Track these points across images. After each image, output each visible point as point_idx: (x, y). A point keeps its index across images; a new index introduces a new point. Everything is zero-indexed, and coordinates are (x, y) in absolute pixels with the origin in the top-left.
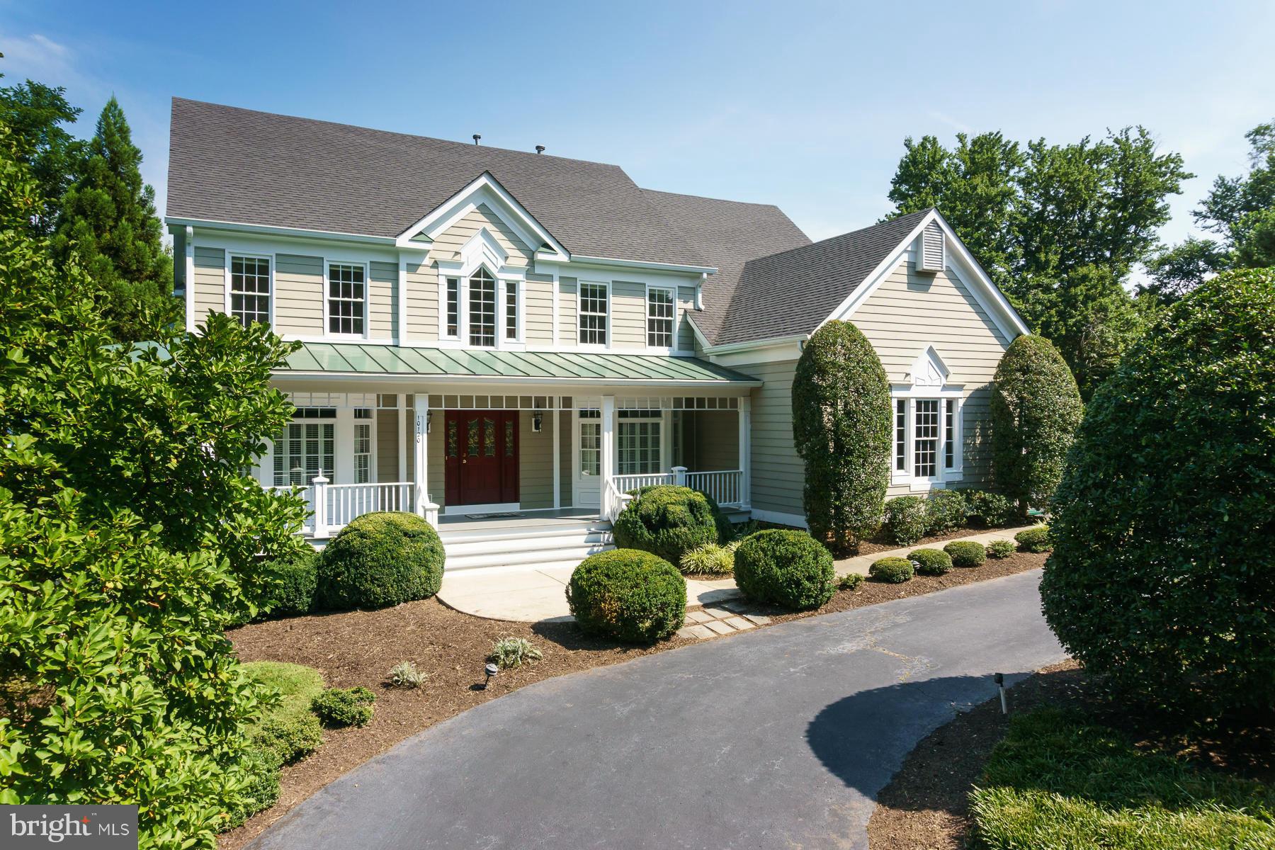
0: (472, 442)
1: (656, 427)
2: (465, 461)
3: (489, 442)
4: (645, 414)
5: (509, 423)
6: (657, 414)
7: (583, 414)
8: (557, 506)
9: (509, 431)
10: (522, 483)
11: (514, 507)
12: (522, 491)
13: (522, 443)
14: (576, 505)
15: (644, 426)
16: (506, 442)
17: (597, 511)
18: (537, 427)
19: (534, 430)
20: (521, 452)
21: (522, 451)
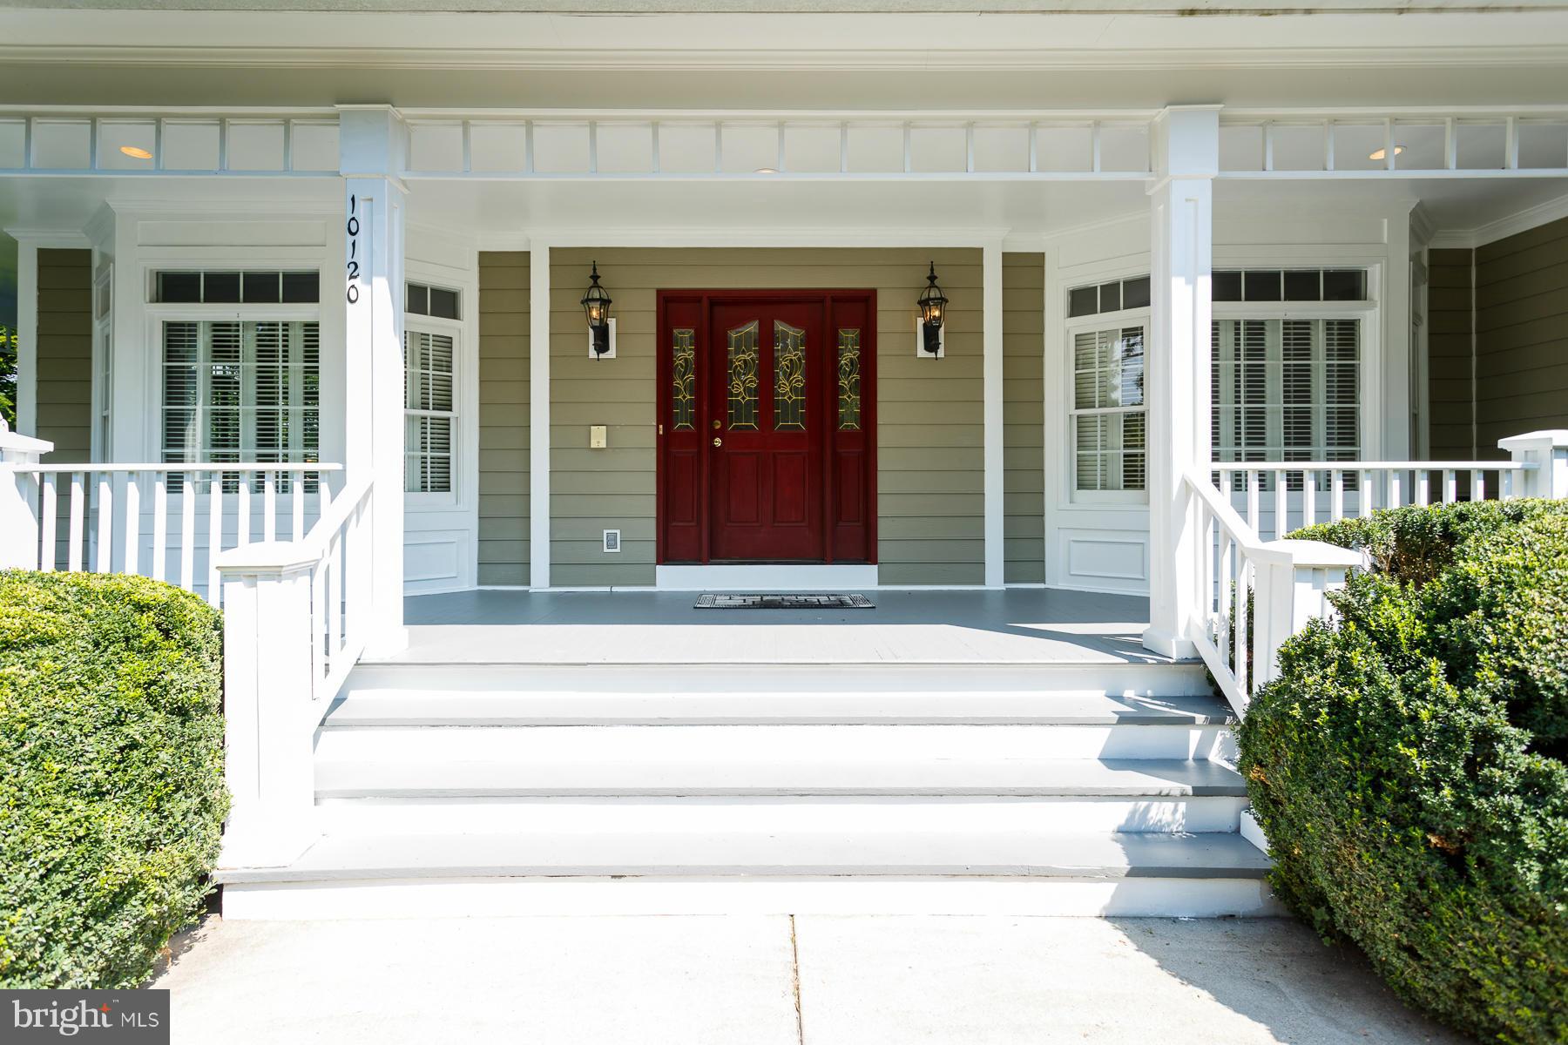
0: (742, 386)
1: (1346, 336)
2: (718, 442)
3: (790, 386)
4: (1302, 285)
5: (849, 335)
6: (1347, 285)
7: (1081, 302)
8: (995, 579)
9: (849, 355)
10: (884, 506)
11: (856, 579)
12: (884, 529)
13: (885, 391)
14: (1058, 578)
15: (1298, 333)
16: (837, 390)
17: (1138, 608)
18: (931, 345)
19: (922, 352)
20: (880, 420)
21: (885, 414)
